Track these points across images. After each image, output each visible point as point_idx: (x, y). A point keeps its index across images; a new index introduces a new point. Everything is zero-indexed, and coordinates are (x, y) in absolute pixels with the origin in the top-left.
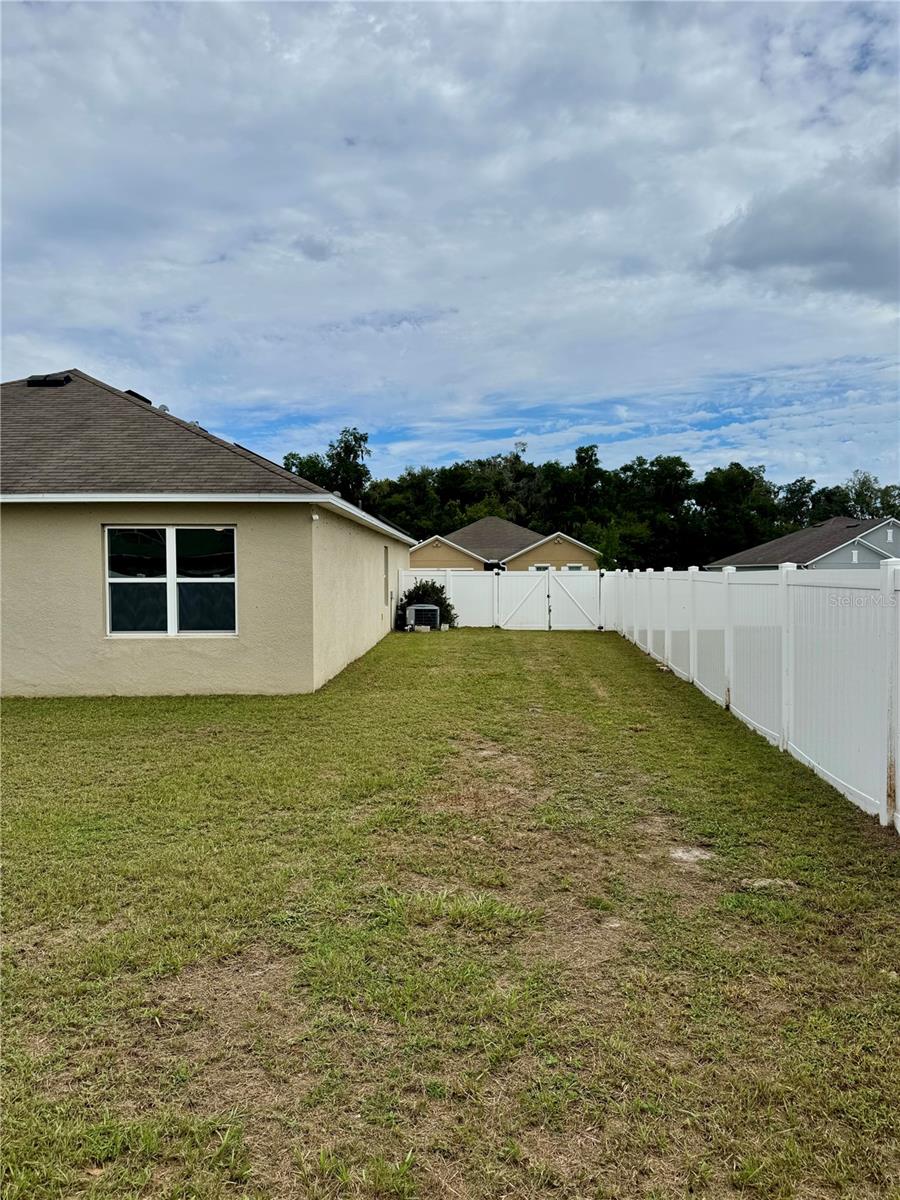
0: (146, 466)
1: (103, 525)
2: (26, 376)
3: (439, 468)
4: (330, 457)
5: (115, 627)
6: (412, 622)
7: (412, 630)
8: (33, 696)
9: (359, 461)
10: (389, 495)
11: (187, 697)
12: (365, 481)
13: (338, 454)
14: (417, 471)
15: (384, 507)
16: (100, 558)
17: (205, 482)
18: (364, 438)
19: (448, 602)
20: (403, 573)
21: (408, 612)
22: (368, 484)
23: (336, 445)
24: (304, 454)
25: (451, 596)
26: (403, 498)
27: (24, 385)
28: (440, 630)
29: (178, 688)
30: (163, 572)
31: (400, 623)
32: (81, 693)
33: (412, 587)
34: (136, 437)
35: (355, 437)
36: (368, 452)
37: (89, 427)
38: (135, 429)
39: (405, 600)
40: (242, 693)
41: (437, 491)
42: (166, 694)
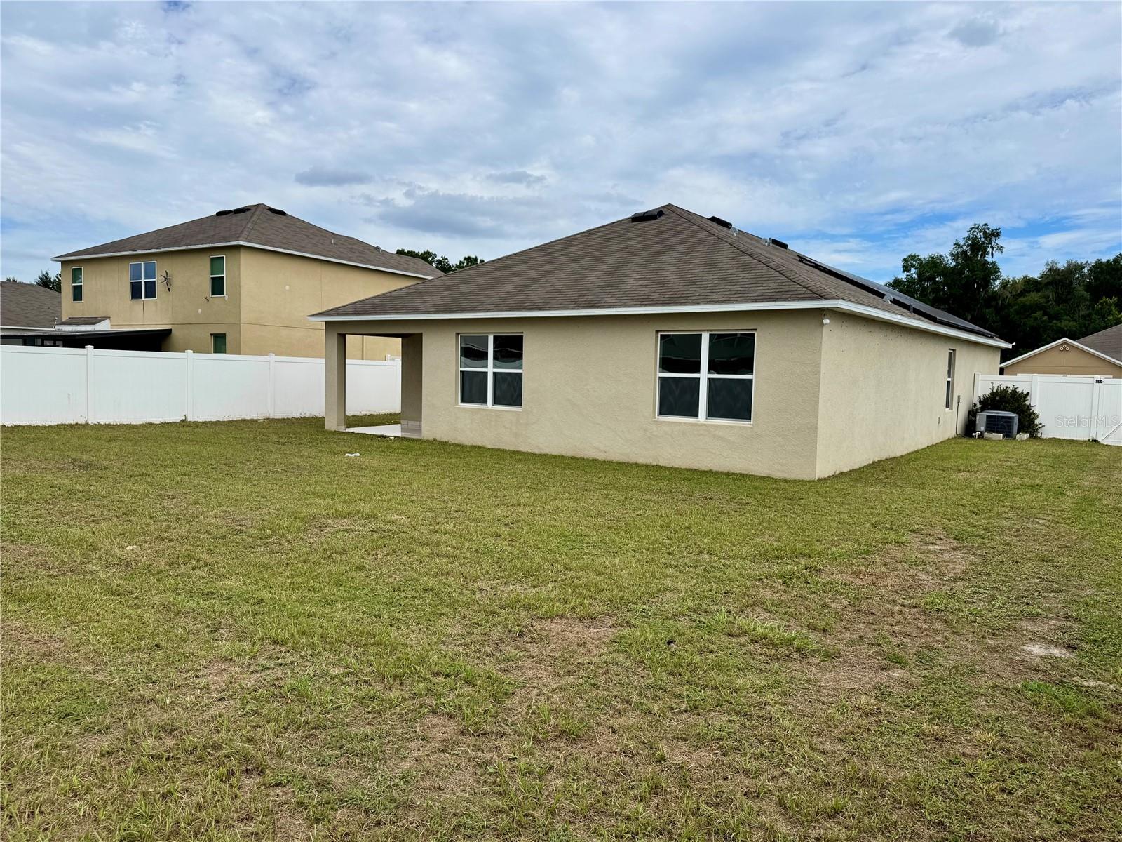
0: (694, 283)
1: (657, 332)
2: (630, 215)
3: (1092, 261)
4: (955, 256)
5: (661, 413)
6: (983, 429)
7: (981, 436)
8: (604, 459)
9: (989, 259)
10: (1022, 294)
11: (711, 471)
12: (994, 280)
13: (964, 252)
14: (1062, 265)
15: (1016, 307)
16: (654, 357)
17: (735, 294)
18: (996, 234)
19: (1032, 409)
20: (980, 377)
21: (978, 418)
22: (997, 282)
23: (962, 243)
24: (924, 255)
25: (1037, 403)
26: (1040, 297)
27: (629, 222)
28: (1015, 438)
29: (704, 463)
30: (697, 370)
31: (969, 429)
32: (634, 460)
33: (988, 393)
34: (696, 258)
35: (985, 233)
36: (1000, 248)
37: (664, 252)
38: (697, 252)
39: (979, 406)
40: (753, 474)
41: (1088, 288)
42: (695, 468)
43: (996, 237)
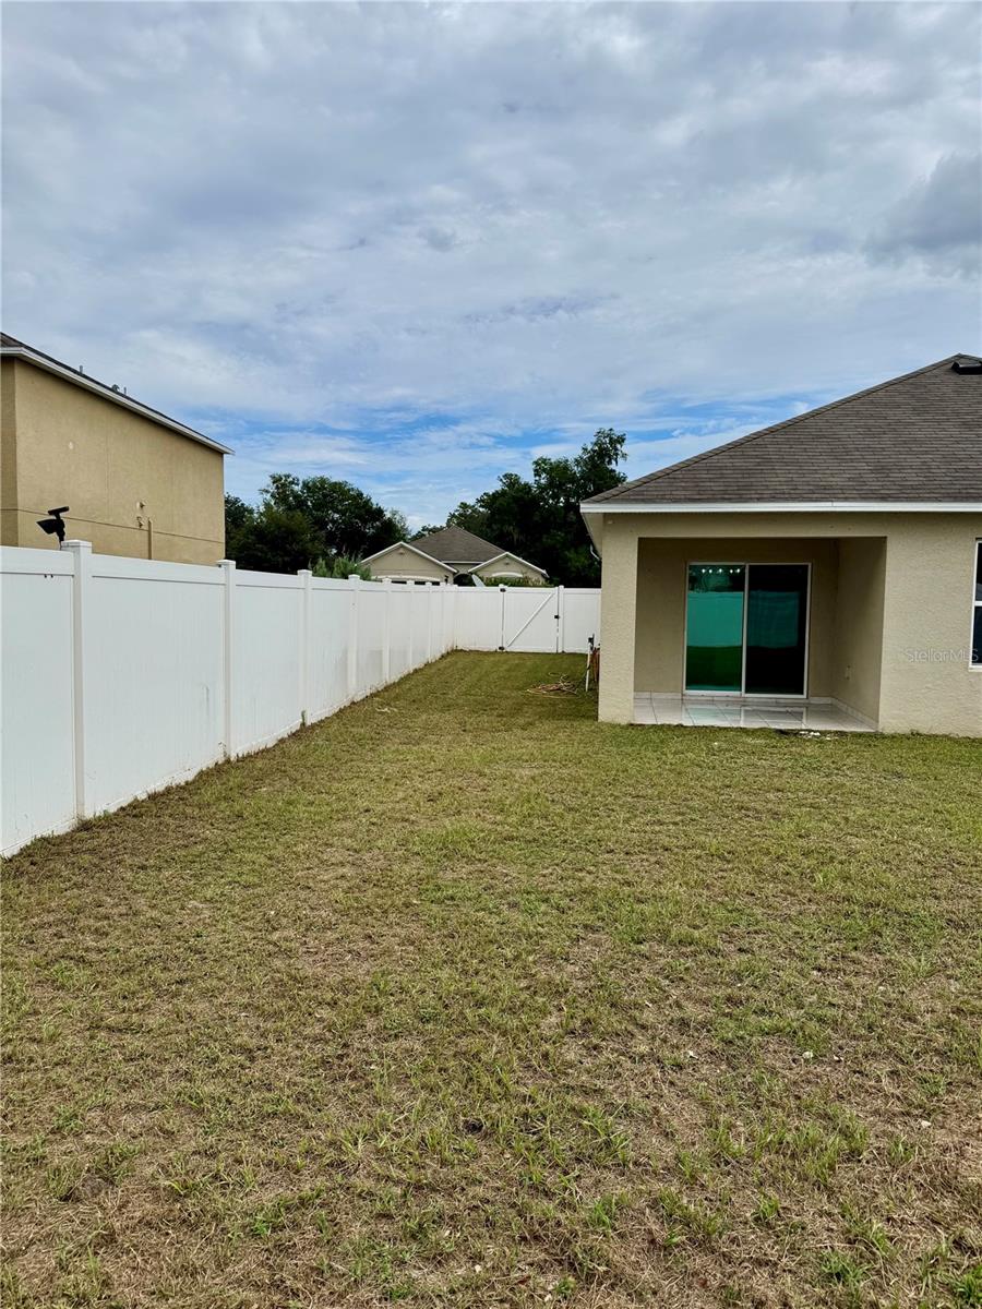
4: (581, 463)
9: (613, 466)
13: (592, 458)
18: (621, 440)
23: (589, 448)
35: (611, 439)
36: (624, 456)
43: (620, 443)
